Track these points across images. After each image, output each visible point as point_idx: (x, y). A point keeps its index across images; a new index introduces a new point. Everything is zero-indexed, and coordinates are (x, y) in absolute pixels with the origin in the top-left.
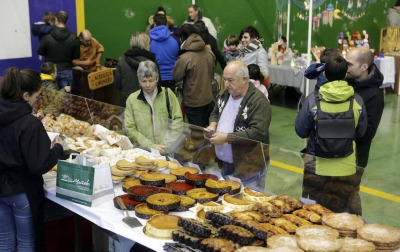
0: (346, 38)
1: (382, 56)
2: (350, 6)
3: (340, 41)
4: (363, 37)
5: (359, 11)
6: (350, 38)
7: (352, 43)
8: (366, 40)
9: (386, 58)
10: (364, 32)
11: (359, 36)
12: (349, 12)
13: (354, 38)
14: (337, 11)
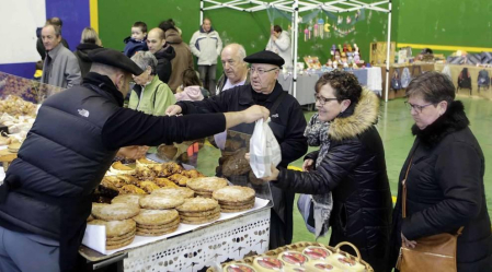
0: (338, 50)
1: (370, 66)
2: (340, 21)
3: (332, 53)
4: (354, 50)
5: (349, 26)
6: (341, 50)
7: (343, 54)
8: (356, 53)
9: (373, 68)
10: (355, 45)
11: (350, 49)
12: (339, 26)
13: (345, 50)
14: (327, 25)
